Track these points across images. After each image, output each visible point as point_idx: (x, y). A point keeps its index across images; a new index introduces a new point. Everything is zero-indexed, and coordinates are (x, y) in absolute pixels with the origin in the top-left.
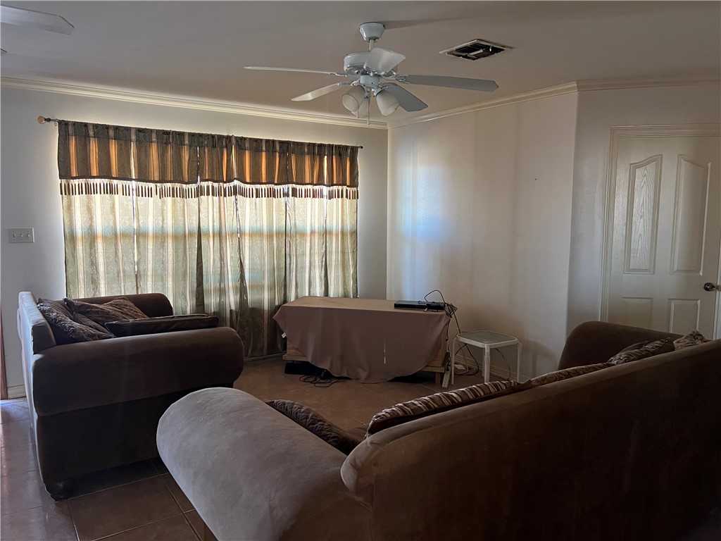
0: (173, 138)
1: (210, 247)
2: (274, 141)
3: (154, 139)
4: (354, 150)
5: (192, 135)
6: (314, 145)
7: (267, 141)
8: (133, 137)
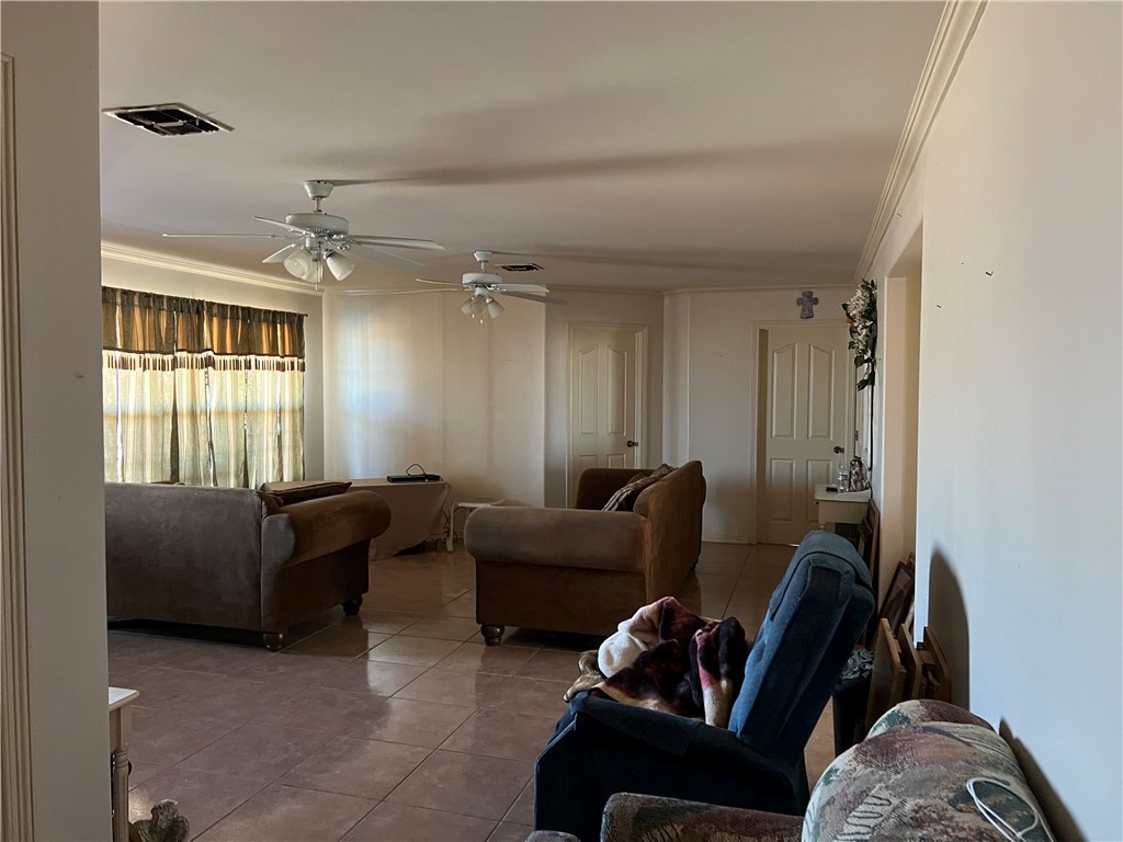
0: (154, 302)
1: (184, 425)
2: (237, 307)
3: (136, 303)
4: (301, 317)
5: (170, 299)
6: (269, 311)
7: (232, 307)
8: (119, 300)
